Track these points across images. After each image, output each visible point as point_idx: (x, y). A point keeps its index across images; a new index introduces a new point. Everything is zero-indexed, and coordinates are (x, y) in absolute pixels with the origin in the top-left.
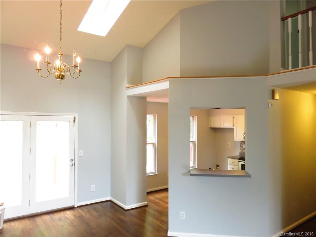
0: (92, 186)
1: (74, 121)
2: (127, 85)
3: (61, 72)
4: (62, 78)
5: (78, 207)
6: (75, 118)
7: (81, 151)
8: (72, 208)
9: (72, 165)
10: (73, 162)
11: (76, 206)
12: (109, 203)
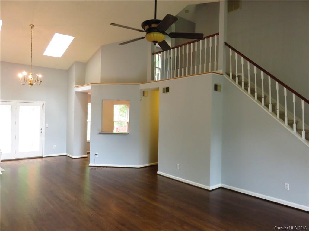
0: (54, 145)
1: (43, 106)
2: (75, 86)
3: (31, 82)
4: (32, 85)
5: (45, 157)
6: (43, 104)
7: (47, 124)
8: (41, 157)
9: (41, 132)
10: (42, 131)
11: (43, 157)
12: (65, 156)
